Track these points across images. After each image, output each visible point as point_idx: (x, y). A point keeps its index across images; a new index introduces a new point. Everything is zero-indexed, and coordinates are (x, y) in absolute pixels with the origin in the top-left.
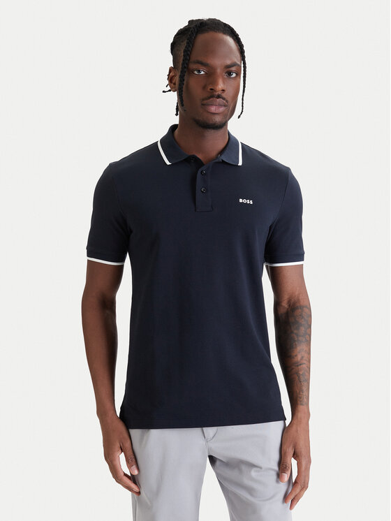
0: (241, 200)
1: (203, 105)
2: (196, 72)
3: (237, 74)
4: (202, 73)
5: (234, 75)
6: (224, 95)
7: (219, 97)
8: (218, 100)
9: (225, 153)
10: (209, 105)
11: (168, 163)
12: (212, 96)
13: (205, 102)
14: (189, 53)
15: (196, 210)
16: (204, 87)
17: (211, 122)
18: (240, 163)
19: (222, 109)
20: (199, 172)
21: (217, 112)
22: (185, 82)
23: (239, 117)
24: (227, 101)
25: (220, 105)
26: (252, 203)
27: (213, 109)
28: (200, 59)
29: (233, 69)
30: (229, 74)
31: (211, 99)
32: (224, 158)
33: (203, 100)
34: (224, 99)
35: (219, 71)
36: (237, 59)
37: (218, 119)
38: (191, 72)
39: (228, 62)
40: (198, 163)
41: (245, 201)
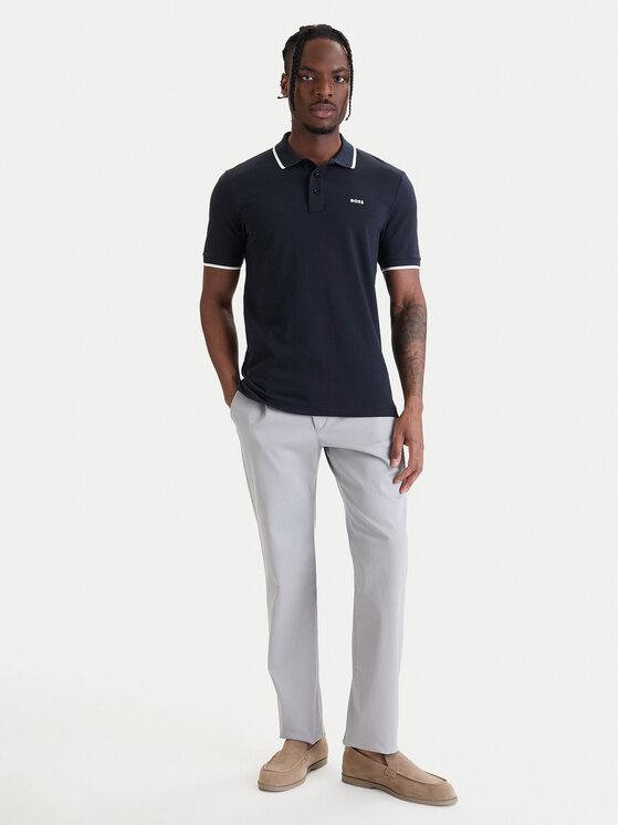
0: (352, 201)
1: (311, 109)
2: (305, 78)
3: (344, 79)
4: (311, 78)
5: (342, 80)
6: (331, 99)
7: (326, 102)
8: (325, 105)
9: (338, 157)
10: (316, 110)
11: (283, 167)
12: (320, 101)
13: (313, 107)
14: (297, 60)
15: (309, 211)
16: (312, 92)
17: (319, 127)
18: (353, 167)
19: (329, 114)
20: (312, 175)
21: (325, 116)
24: (335, 106)
25: (328, 110)
26: (363, 203)
27: (321, 114)
28: (310, 65)
29: (341, 74)
30: (338, 78)
31: (318, 105)
32: (337, 161)
33: (312, 104)
34: (332, 104)
35: (326, 76)
36: (344, 65)
37: (327, 124)
38: (301, 78)
39: (336, 67)
40: (312, 166)
41: (356, 201)
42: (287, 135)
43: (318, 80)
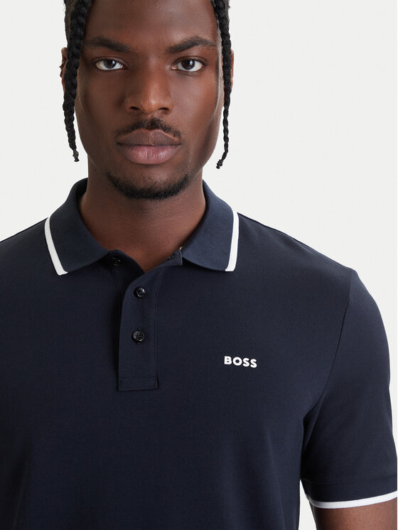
0: (228, 360)
1: (119, 144)
2: (102, 66)
3: (204, 64)
4: (118, 66)
5: (198, 66)
6: (167, 119)
7: (154, 125)
8: (152, 133)
9: (195, 242)
10: (131, 146)
11: (60, 271)
12: (137, 125)
13: (123, 138)
14: (83, 20)
15: (117, 389)
16: (120, 103)
17: (142, 185)
18: (231, 267)
19: (164, 154)
20: (129, 291)
21: (152, 160)
22: (79, 90)
23: (219, 164)
24: (177, 134)
25: (161, 145)
26: (254, 366)
27: (143, 155)
28: (110, 34)
29: (195, 52)
30: (187, 63)
31: (135, 132)
32: (191, 256)
33: (121, 132)
34: (167, 129)
35: (153, 62)
36: (204, 29)
37: (161, 177)
38: (91, 65)
39: (178, 37)
40: (131, 269)
41: (238, 361)
42: (79, 189)
43: (135, 71)
